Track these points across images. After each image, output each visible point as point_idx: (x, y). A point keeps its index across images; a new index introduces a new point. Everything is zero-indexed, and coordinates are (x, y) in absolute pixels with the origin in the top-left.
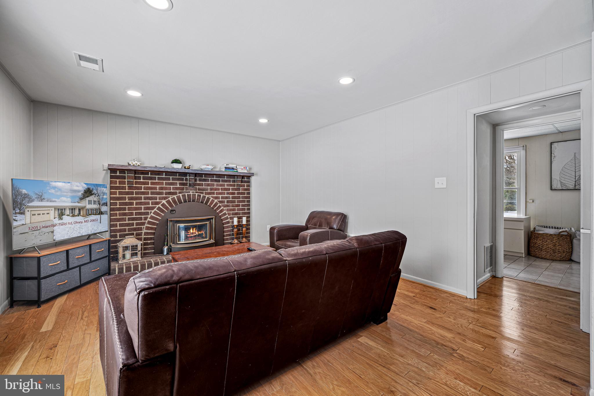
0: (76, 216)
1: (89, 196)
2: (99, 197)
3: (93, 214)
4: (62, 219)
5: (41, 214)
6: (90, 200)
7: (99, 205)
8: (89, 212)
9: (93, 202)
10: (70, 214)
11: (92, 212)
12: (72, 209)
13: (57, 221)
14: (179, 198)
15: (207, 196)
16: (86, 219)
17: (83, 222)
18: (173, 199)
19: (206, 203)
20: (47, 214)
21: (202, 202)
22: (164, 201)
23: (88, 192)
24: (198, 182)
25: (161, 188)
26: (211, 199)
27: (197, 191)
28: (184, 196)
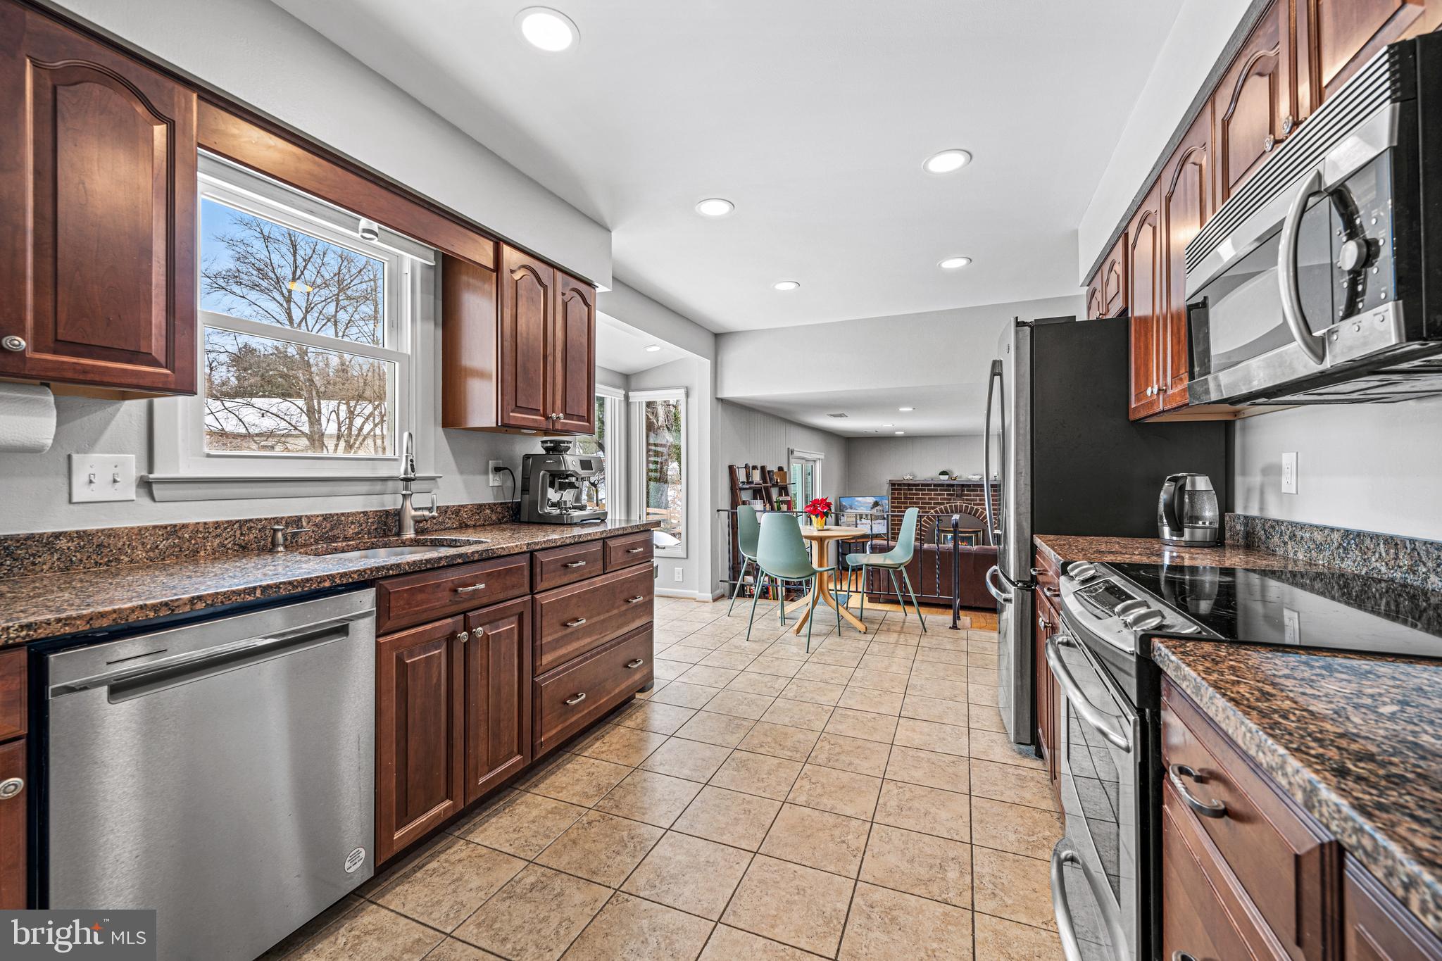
0: (869, 519)
2: (882, 506)
4: (861, 522)
6: (878, 509)
7: (883, 513)
10: (865, 518)
11: (878, 518)
12: (867, 515)
14: (946, 508)
15: (975, 507)
16: (875, 523)
18: (941, 509)
19: (974, 515)
21: (970, 514)
22: (932, 511)
23: (876, 504)
24: (966, 493)
25: (930, 499)
26: (981, 510)
27: (965, 501)
28: (951, 506)
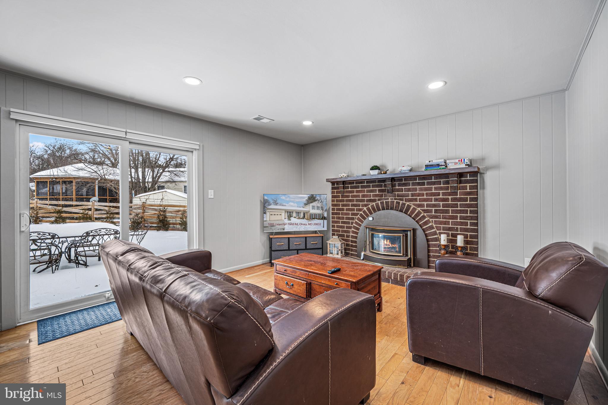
0: (301, 219)
1: (313, 202)
2: (322, 203)
3: (317, 219)
4: (290, 220)
5: (276, 215)
6: (314, 206)
7: (322, 211)
8: (312, 217)
9: (316, 207)
10: (296, 216)
11: (315, 217)
12: (298, 213)
13: (286, 221)
14: (377, 205)
15: (408, 203)
16: (310, 222)
17: (307, 224)
18: (373, 206)
20: (280, 215)
21: (401, 211)
22: (365, 208)
23: (312, 199)
24: (397, 187)
25: (363, 196)
26: (413, 206)
27: (397, 198)
28: (382, 203)
